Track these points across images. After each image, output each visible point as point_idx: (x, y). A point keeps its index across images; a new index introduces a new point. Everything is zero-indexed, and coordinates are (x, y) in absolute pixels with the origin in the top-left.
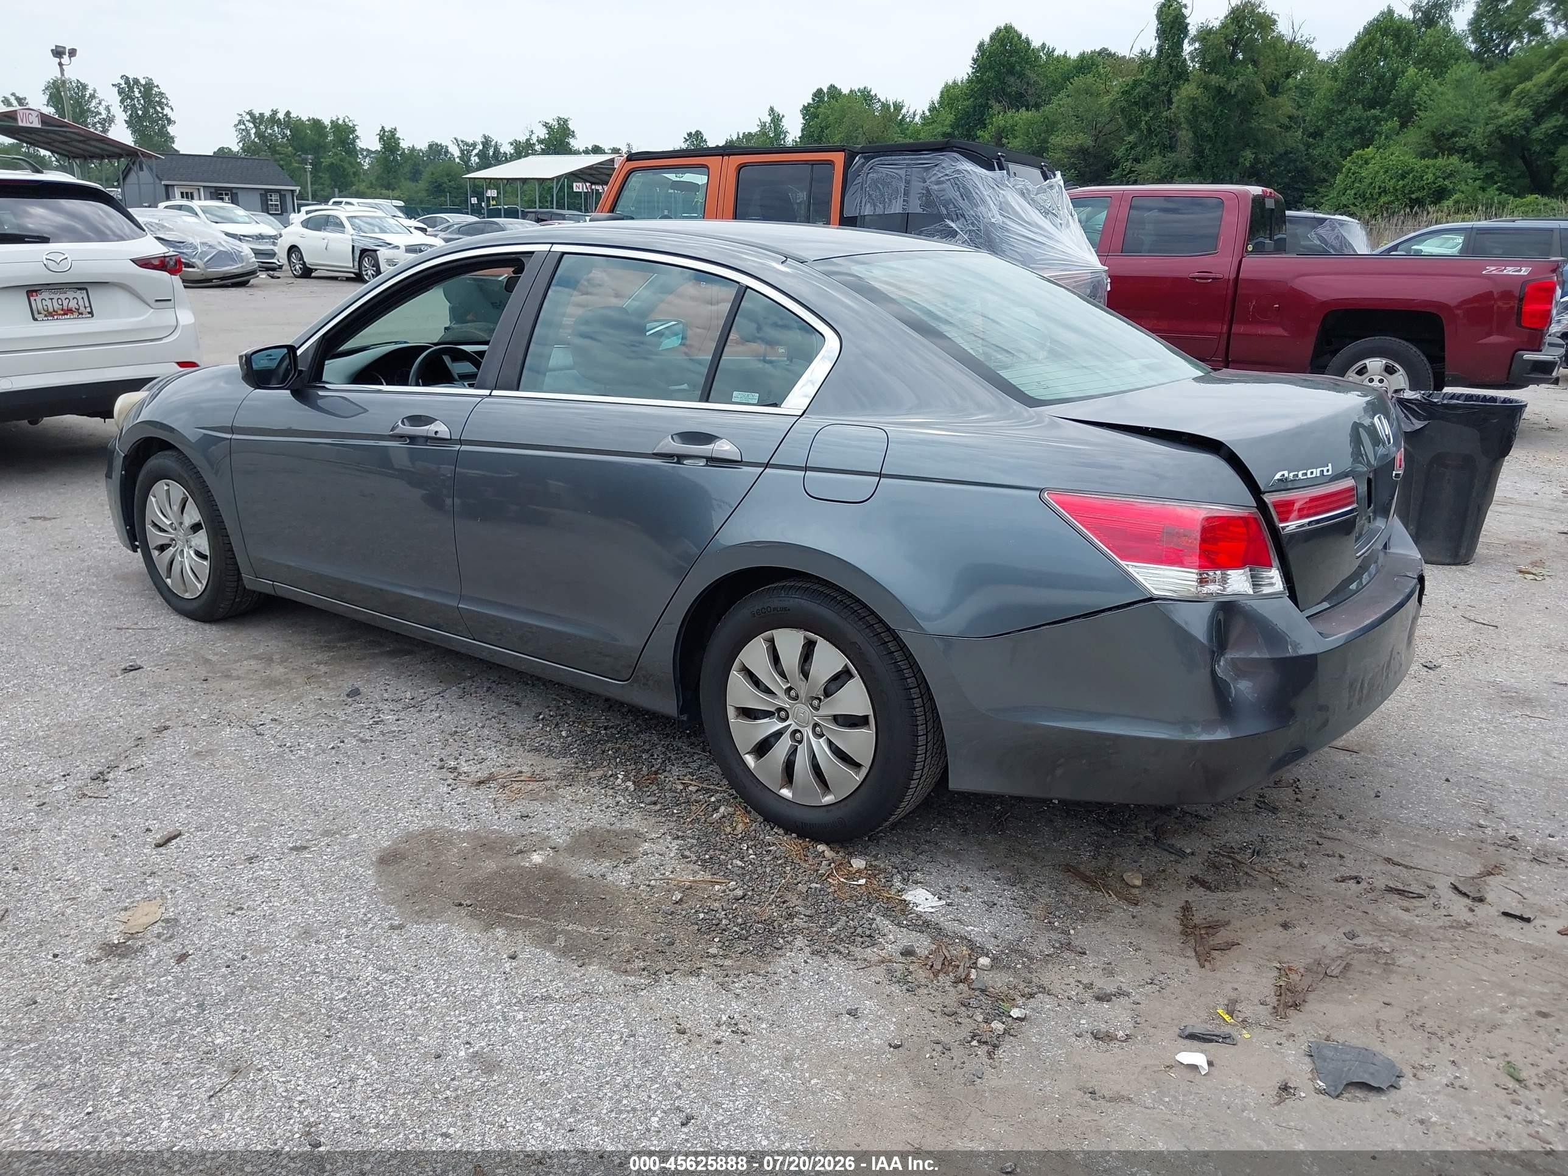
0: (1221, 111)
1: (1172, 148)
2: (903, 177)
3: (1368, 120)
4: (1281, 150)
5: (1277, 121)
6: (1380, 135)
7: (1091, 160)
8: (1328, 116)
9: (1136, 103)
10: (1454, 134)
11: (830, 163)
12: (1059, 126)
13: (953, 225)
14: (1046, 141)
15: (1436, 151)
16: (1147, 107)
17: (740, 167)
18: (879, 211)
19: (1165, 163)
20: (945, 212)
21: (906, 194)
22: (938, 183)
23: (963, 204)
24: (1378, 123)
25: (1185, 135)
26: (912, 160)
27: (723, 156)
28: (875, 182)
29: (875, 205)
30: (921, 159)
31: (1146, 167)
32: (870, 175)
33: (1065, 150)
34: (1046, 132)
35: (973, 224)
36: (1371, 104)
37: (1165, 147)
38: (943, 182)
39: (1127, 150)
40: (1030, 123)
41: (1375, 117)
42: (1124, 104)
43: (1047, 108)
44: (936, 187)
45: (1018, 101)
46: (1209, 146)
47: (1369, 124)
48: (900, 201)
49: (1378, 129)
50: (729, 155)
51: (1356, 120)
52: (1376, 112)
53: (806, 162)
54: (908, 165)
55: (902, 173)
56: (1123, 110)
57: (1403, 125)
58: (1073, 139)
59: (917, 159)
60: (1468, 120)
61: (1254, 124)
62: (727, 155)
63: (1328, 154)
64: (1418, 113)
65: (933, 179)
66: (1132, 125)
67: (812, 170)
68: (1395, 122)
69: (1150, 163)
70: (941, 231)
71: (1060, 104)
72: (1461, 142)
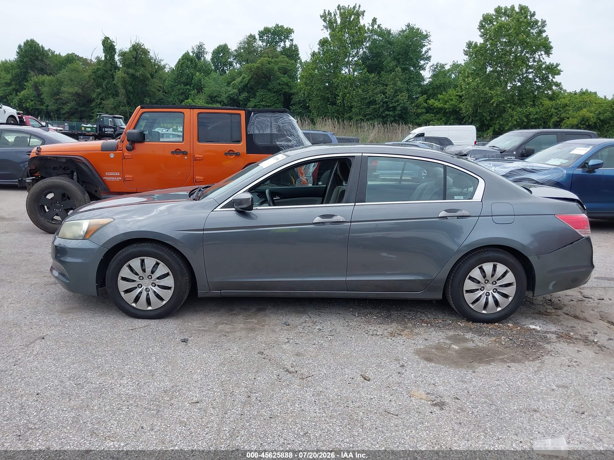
0: (135, 83)
1: (117, 95)
2: (269, 120)
3: (186, 89)
4: (158, 98)
5: (156, 88)
6: (191, 95)
7: (82, 98)
8: (172, 87)
9: (99, 77)
10: (216, 97)
11: (239, 114)
12: (65, 83)
13: (290, 138)
14: (59, 89)
15: (211, 102)
16: (104, 79)
17: (199, 114)
18: (261, 132)
19: (115, 101)
20: (286, 133)
21: (271, 126)
22: (282, 123)
23: (293, 131)
24: (189, 91)
25: (122, 91)
26: (272, 115)
27: (190, 109)
28: (259, 122)
29: (259, 130)
30: (275, 115)
31: (108, 102)
32: (256, 120)
33: (69, 93)
34: (59, 85)
35: (297, 138)
36: (186, 84)
37: (114, 95)
38: (284, 123)
39: (97, 95)
40: (52, 81)
41: (188, 89)
42: (94, 77)
43: (58, 75)
44: (282, 125)
45: (42, 71)
46: (132, 96)
47: (186, 91)
48: (269, 129)
49: (190, 93)
50: (193, 109)
51: (182, 89)
52: (188, 87)
53: (229, 114)
54: (271, 117)
55: (269, 119)
56: (94, 79)
57: (198, 92)
58: (73, 89)
59: (274, 115)
60: (220, 92)
61: (148, 89)
62: (192, 109)
63: (174, 101)
64: (203, 88)
65: (280, 122)
66: (99, 85)
67: (231, 117)
68: (196, 91)
69: (109, 101)
70: (285, 140)
71: (63, 74)
72: (219, 99)
